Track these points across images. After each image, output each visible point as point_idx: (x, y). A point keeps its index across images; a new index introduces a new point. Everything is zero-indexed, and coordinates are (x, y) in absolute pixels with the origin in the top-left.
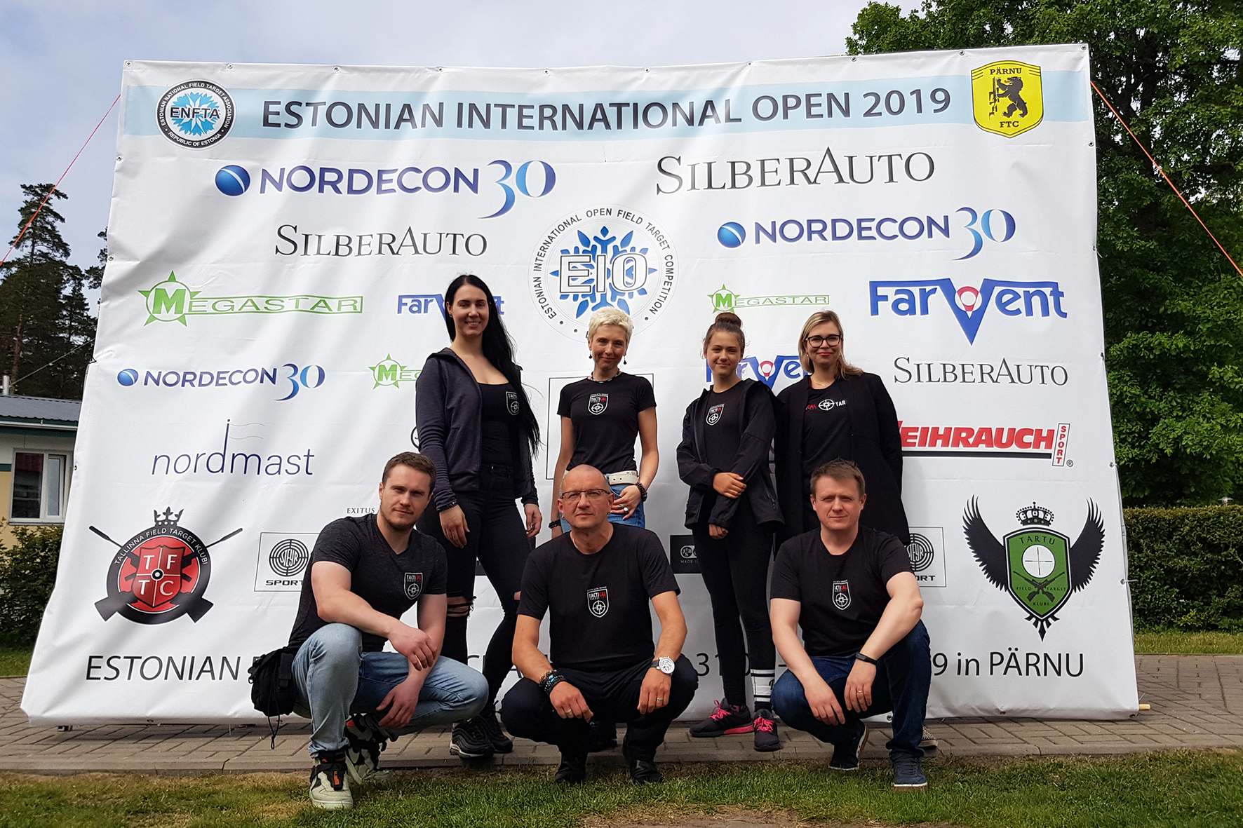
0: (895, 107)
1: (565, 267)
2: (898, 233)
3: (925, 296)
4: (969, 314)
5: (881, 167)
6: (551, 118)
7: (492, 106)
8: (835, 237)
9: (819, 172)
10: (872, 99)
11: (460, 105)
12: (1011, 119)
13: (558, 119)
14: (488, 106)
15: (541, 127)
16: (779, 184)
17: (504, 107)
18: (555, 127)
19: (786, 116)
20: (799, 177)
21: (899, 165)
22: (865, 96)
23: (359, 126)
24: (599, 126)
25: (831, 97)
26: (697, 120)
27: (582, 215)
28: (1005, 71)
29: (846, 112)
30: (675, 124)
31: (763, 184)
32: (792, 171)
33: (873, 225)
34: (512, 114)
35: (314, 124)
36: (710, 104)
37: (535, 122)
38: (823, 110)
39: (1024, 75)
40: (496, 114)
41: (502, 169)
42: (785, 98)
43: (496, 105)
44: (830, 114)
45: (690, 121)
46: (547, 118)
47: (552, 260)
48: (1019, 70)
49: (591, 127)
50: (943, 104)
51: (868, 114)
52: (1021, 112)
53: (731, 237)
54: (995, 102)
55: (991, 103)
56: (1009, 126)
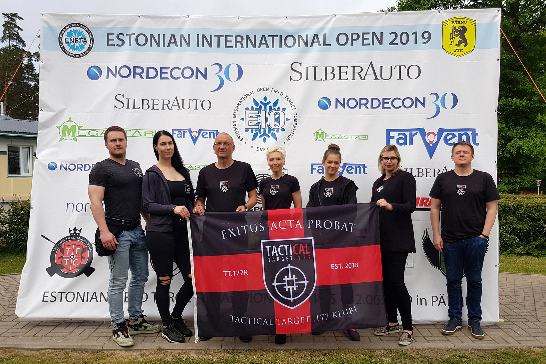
0: (404, 41)
1: (247, 116)
2: (402, 106)
3: (412, 136)
4: (431, 145)
5: (396, 71)
6: (241, 42)
7: (213, 36)
8: (372, 107)
9: (366, 74)
10: (393, 36)
11: (198, 35)
12: (460, 48)
13: (244, 42)
14: (211, 36)
15: (236, 46)
16: (347, 79)
17: (219, 36)
18: (242, 46)
19: (352, 44)
20: (357, 76)
21: (404, 71)
22: (391, 34)
23: (151, 45)
24: (264, 46)
25: (374, 34)
26: (310, 44)
27: (255, 91)
28: (459, 22)
29: (381, 43)
30: (299, 46)
31: (340, 79)
32: (354, 73)
33: (390, 101)
34: (222, 40)
35: (130, 44)
36: (316, 36)
37: (233, 44)
38: (370, 41)
39: (468, 25)
40: (215, 39)
41: (218, 67)
42: (352, 34)
43: (215, 36)
44: (373, 44)
45: (306, 45)
46: (239, 42)
47: (241, 113)
48: (465, 22)
49: (259, 47)
50: (428, 39)
51: (391, 43)
52: (465, 44)
53: (324, 105)
54: (453, 39)
55: (451, 39)
56: (458, 51)
